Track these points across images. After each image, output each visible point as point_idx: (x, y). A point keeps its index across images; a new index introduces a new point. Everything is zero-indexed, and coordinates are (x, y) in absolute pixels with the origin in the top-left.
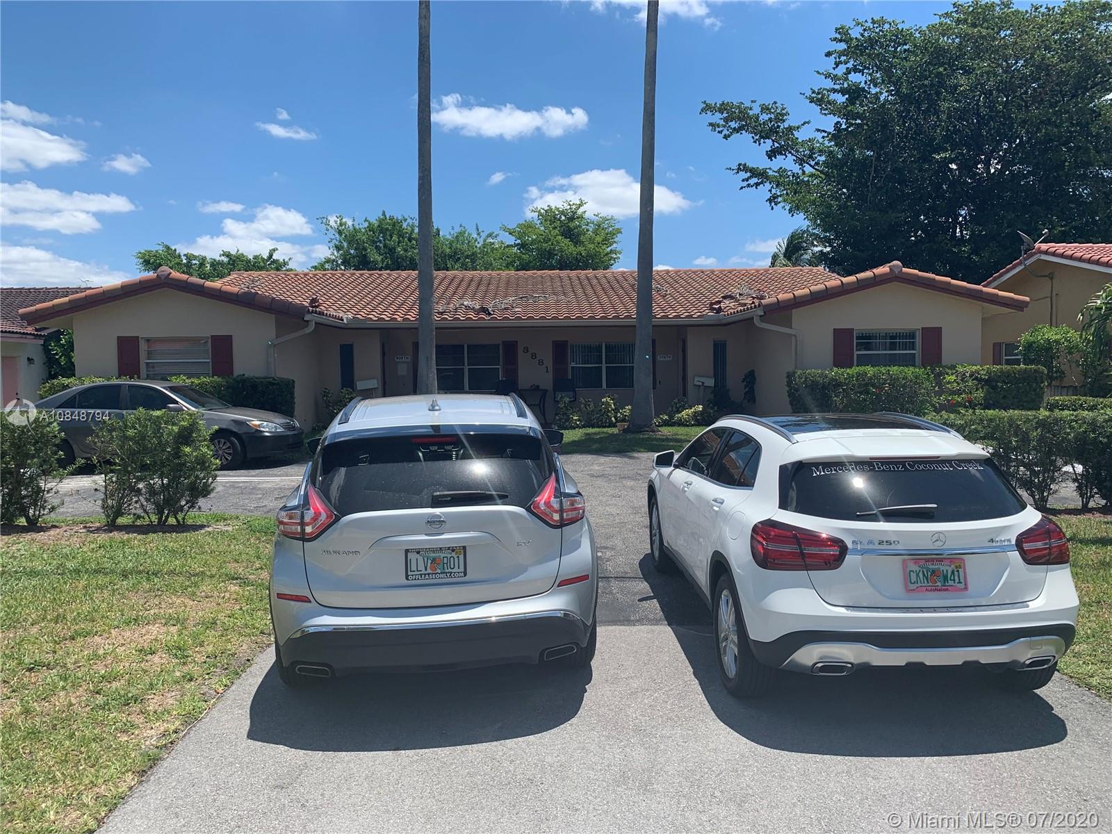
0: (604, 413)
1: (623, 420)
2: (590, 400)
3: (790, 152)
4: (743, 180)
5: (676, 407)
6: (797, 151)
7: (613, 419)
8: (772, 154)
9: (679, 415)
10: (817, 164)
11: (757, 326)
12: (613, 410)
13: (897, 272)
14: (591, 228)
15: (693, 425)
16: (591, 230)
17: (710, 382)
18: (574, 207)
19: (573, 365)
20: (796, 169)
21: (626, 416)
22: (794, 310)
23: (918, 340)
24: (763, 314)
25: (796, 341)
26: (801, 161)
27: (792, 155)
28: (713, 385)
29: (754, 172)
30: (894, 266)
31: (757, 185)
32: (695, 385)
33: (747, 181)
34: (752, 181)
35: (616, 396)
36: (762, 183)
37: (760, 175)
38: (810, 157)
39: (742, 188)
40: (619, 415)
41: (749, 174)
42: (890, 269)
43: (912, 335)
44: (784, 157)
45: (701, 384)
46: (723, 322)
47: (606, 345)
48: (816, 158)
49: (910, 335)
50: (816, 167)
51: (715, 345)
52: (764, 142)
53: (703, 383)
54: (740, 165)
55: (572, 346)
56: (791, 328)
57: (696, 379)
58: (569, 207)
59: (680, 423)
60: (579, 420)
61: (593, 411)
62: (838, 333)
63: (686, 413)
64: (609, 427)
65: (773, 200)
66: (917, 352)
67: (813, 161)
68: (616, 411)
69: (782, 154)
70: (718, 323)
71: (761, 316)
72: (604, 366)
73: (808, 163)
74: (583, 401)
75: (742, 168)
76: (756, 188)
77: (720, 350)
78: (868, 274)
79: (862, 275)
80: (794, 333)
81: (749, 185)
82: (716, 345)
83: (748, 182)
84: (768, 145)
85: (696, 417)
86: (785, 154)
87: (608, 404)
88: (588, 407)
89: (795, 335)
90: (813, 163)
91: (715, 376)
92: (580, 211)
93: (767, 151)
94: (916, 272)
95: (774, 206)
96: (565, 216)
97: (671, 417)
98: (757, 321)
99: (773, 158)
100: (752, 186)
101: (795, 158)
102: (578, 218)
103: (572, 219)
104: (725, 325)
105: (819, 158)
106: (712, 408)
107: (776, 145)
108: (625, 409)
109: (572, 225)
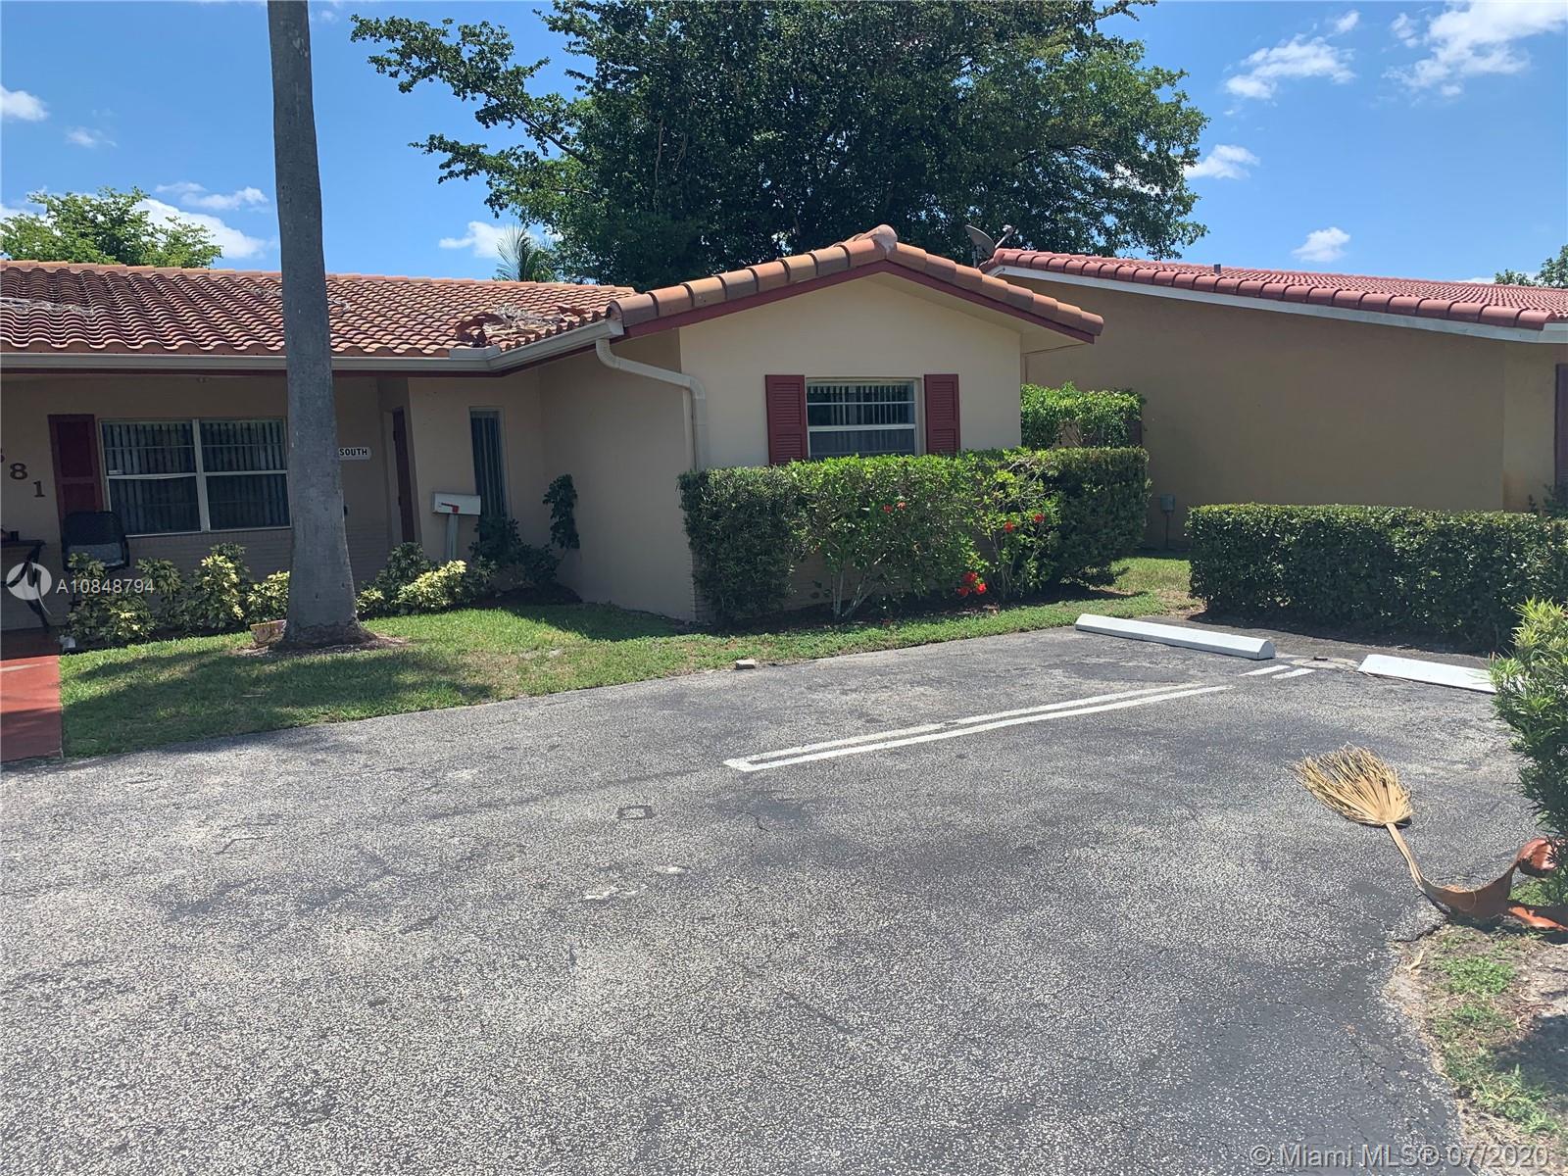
0: (211, 594)
1: (266, 610)
2: (167, 563)
3: (519, 117)
4: (442, 167)
5: (398, 568)
6: (531, 116)
7: (237, 609)
8: (487, 116)
9: (410, 588)
10: (565, 138)
11: (605, 366)
12: (235, 585)
13: (888, 251)
14: (162, 240)
15: (443, 610)
16: (162, 245)
17: (472, 506)
18: (122, 201)
19: (115, 475)
20: (531, 145)
21: (271, 598)
22: (683, 330)
23: (918, 401)
24: (621, 332)
25: (693, 402)
26: (539, 133)
27: (524, 120)
28: (479, 513)
29: (458, 152)
30: (882, 235)
31: (467, 173)
32: (437, 513)
33: (449, 166)
34: (458, 167)
35: (240, 549)
36: (474, 171)
37: (469, 159)
38: (554, 127)
39: (441, 180)
40: (252, 598)
41: (449, 155)
42: (874, 241)
43: (903, 391)
44: (510, 123)
45: (449, 510)
46: (498, 365)
47: (202, 426)
48: (562, 129)
49: (899, 393)
50: (565, 145)
51: (473, 421)
52: (473, 99)
53: (456, 508)
54: (432, 138)
55: (108, 430)
56: (680, 372)
57: (439, 499)
58: (111, 200)
59: (416, 607)
60: (139, 619)
61: (178, 592)
62: (774, 384)
63: (424, 583)
64: (226, 631)
65: (494, 201)
66: (917, 425)
67: (558, 134)
68: (244, 587)
69: (507, 119)
70: (483, 367)
71: (613, 340)
72: (201, 477)
73: (550, 137)
74: (147, 568)
75: (436, 143)
76: (466, 179)
77: (485, 434)
78: (833, 251)
79: (822, 254)
80: (687, 385)
81: (451, 174)
82: (475, 423)
83: (451, 169)
84: (481, 101)
85: (452, 588)
86: (510, 120)
87: (218, 573)
88: (162, 583)
89: (687, 389)
90: (559, 138)
91: (480, 490)
92: (136, 209)
93: (477, 113)
94: (921, 252)
95: (499, 212)
96: (104, 215)
97: (391, 594)
98: (603, 352)
99: (491, 124)
100: (457, 176)
101: (528, 127)
102: (132, 221)
103: (119, 221)
104: (504, 372)
105: (567, 129)
106: (485, 566)
107: (494, 102)
108: (267, 580)
109: (121, 232)
